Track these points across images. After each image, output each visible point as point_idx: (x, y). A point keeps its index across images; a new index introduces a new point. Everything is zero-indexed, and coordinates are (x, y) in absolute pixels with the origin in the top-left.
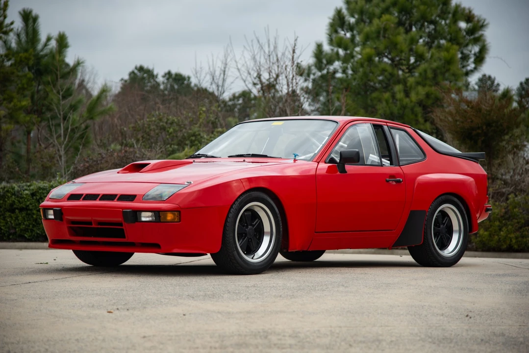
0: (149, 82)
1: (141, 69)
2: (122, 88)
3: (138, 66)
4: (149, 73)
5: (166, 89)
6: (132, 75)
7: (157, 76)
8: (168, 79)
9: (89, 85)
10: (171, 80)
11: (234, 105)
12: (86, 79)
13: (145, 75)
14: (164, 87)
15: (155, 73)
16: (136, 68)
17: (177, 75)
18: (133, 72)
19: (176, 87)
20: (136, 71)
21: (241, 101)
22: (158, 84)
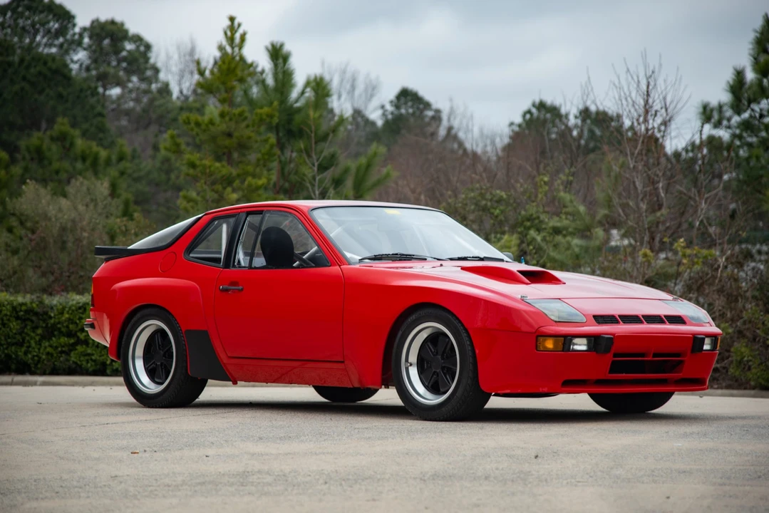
0: (554, 126)
1: (541, 106)
2: (511, 137)
3: (537, 101)
4: (554, 111)
5: (580, 135)
6: (528, 116)
7: (567, 115)
8: (584, 121)
9: (461, 135)
10: (588, 121)
11: (694, 160)
12: (456, 124)
13: (548, 116)
14: (578, 133)
15: (563, 111)
16: (534, 105)
17: (598, 113)
18: (529, 112)
19: (598, 132)
20: (534, 110)
21: (705, 151)
22: (570, 130)
